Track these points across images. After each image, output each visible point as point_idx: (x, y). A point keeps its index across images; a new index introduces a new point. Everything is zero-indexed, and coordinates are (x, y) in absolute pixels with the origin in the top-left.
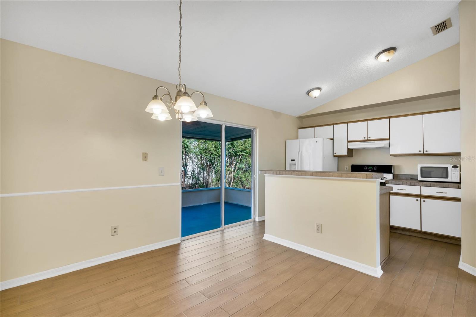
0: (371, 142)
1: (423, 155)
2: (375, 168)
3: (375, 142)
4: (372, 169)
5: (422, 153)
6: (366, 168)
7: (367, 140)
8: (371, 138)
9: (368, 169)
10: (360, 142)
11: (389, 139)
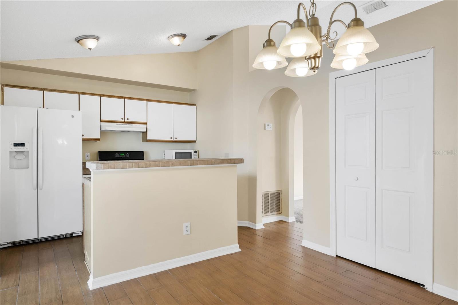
0: (128, 125)
1: (173, 141)
2: (128, 155)
3: (132, 125)
4: (125, 156)
5: (172, 139)
6: (117, 156)
7: (125, 122)
8: (129, 120)
9: (120, 156)
10: (116, 123)
11: (146, 124)
